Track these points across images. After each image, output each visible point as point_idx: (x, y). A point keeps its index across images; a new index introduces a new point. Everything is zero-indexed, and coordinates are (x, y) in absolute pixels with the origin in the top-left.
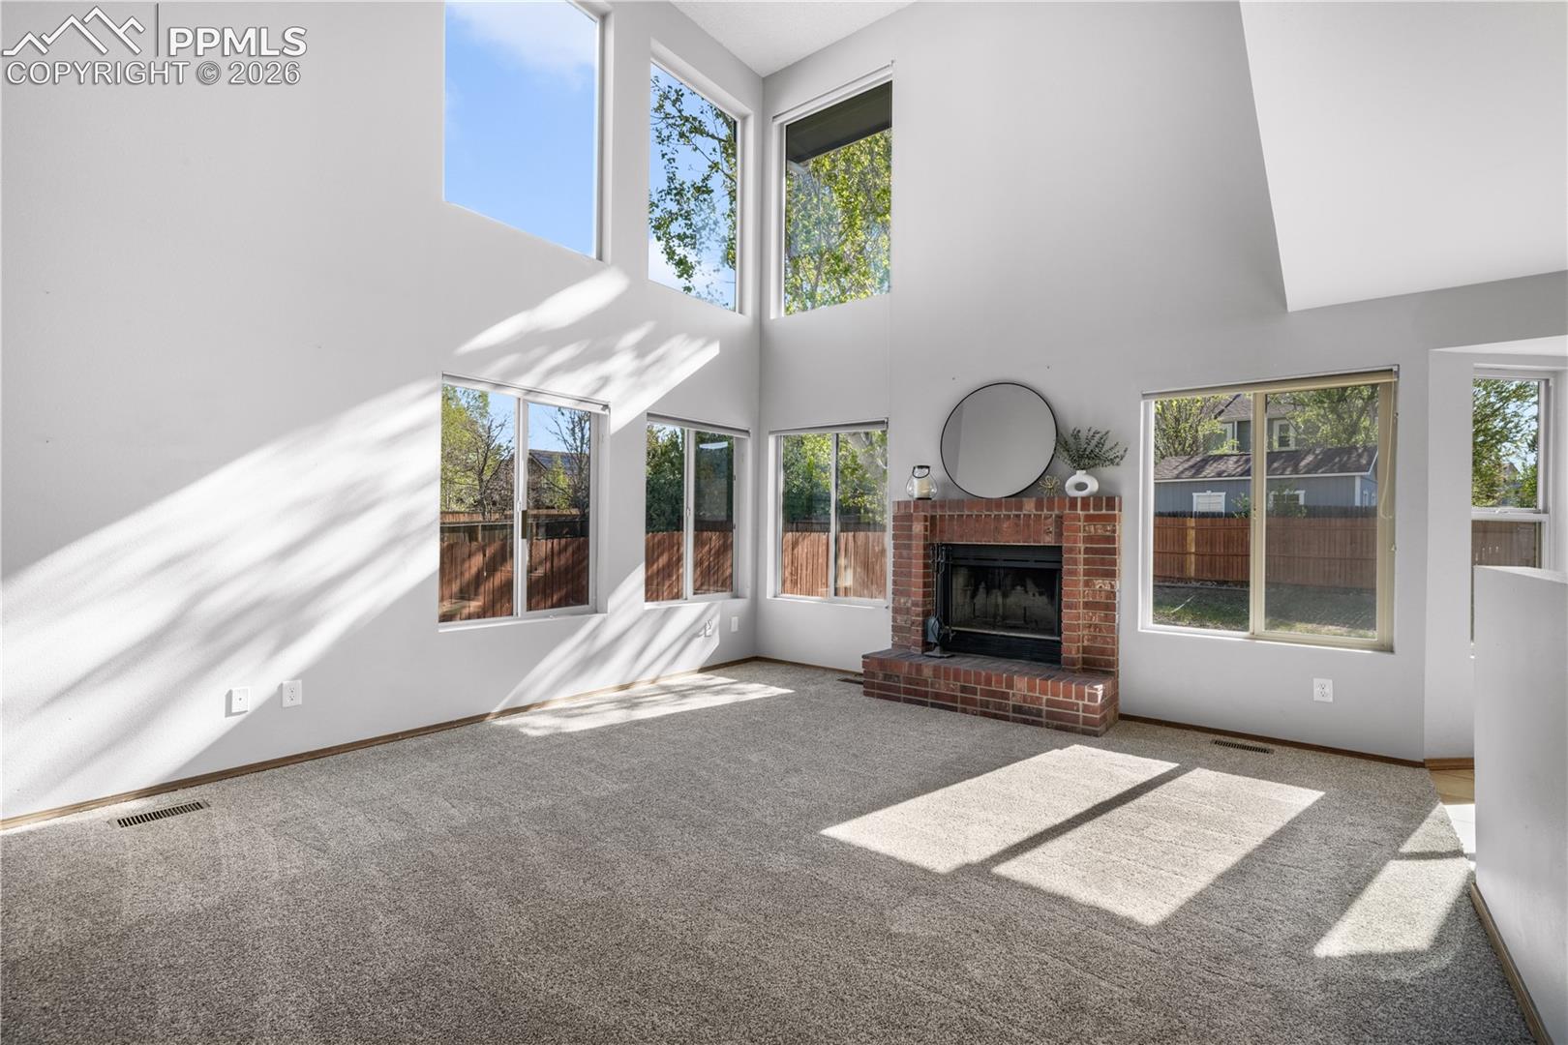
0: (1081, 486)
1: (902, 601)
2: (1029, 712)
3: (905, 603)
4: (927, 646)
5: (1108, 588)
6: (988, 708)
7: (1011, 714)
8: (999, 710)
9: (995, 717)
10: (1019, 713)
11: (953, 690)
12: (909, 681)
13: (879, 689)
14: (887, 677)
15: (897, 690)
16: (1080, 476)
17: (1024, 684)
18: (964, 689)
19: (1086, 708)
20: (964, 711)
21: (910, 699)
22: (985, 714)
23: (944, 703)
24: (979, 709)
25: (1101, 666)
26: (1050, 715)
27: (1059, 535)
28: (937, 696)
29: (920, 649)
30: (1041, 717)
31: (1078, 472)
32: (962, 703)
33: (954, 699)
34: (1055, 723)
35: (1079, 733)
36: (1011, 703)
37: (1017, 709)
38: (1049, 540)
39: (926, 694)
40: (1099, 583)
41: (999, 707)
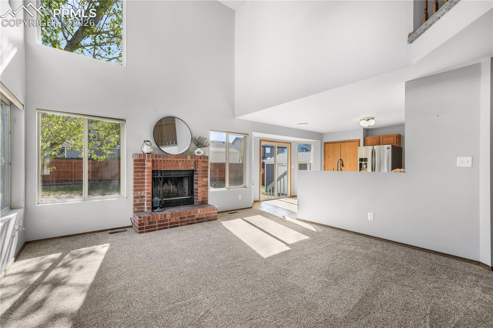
0: (198, 153)
1: (139, 193)
2: (201, 219)
3: (140, 194)
4: (154, 208)
5: (206, 180)
6: (189, 222)
7: (196, 221)
8: (192, 221)
9: (191, 224)
10: (198, 220)
11: (177, 220)
12: (160, 222)
13: (146, 229)
14: (150, 223)
15: (155, 226)
16: (199, 150)
17: (200, 212)
18: (181, 218)
19: (214, 213)
20: (181, 225)
21: (161, 228)
22: (188, 224)
23: (174, 225)
24: (186, 223)
25: (205, 202)
26: (206, 218)
27: (195, 166)
28: (171, 223)
29: (151, 210)
30: (204, 219)
31: (198, 148)
32: (180, 223)
33: (177, 223)
34: (207, 219)
35: (213, 220)
36: (195, 218)
37: (197, 219)
38: (192, 168)
39: (167, 224)
40: (204, 179)
41: (192, 220)
